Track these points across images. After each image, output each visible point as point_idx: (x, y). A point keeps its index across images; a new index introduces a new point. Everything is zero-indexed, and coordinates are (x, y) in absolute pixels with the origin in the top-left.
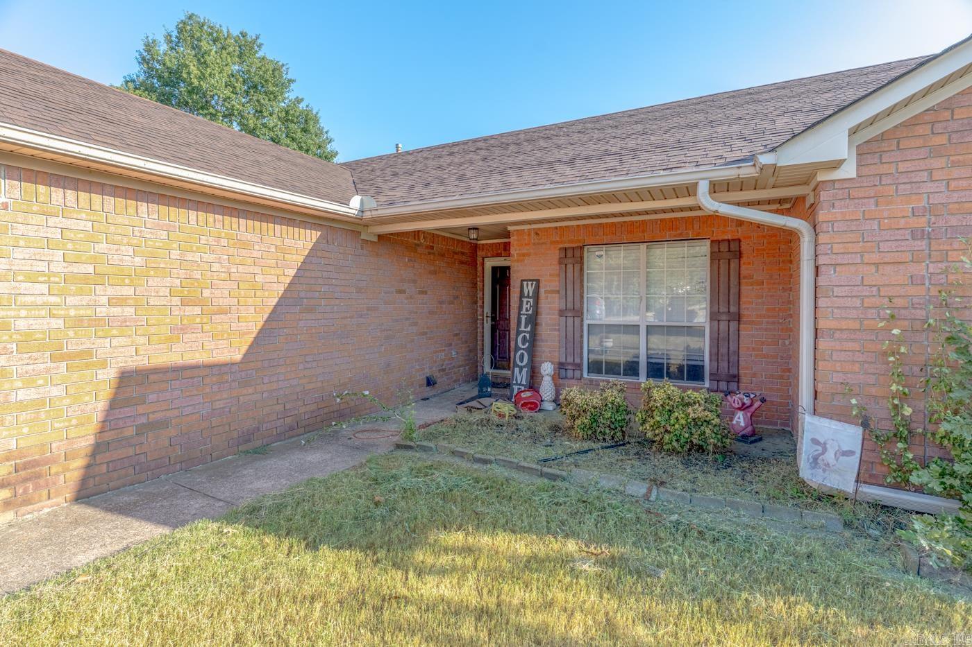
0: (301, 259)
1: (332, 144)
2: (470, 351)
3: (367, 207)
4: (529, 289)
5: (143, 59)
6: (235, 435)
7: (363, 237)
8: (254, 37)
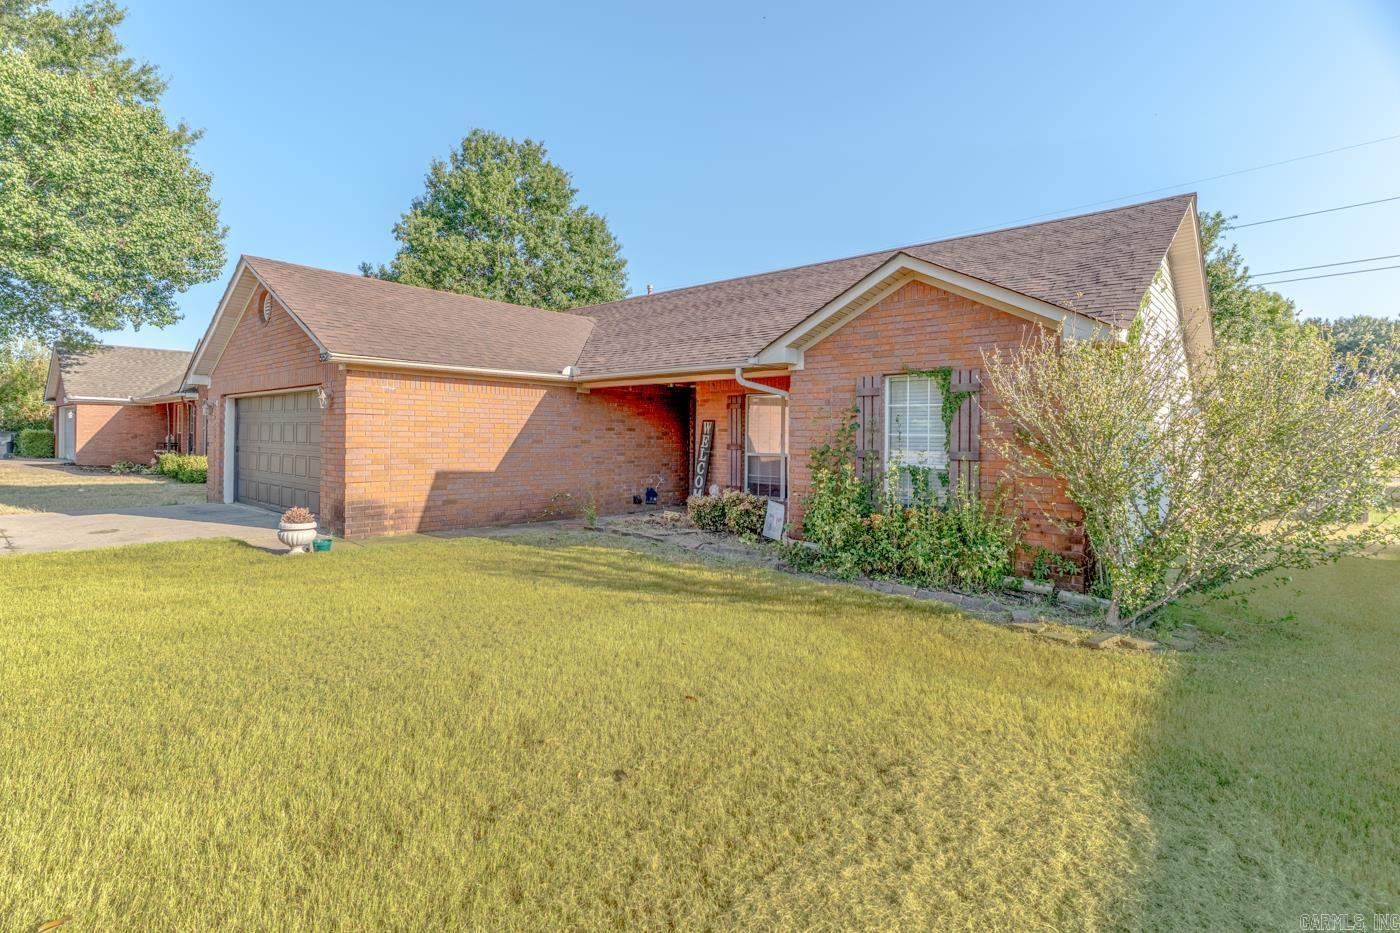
0: (533, 409)
1: (620, 251)
2: (681, 479)
3: (574, 374)
4: (708, 428)
5: (431, 183)
6: (491, 514)
7: (579, 391)
8: (538, 144)
